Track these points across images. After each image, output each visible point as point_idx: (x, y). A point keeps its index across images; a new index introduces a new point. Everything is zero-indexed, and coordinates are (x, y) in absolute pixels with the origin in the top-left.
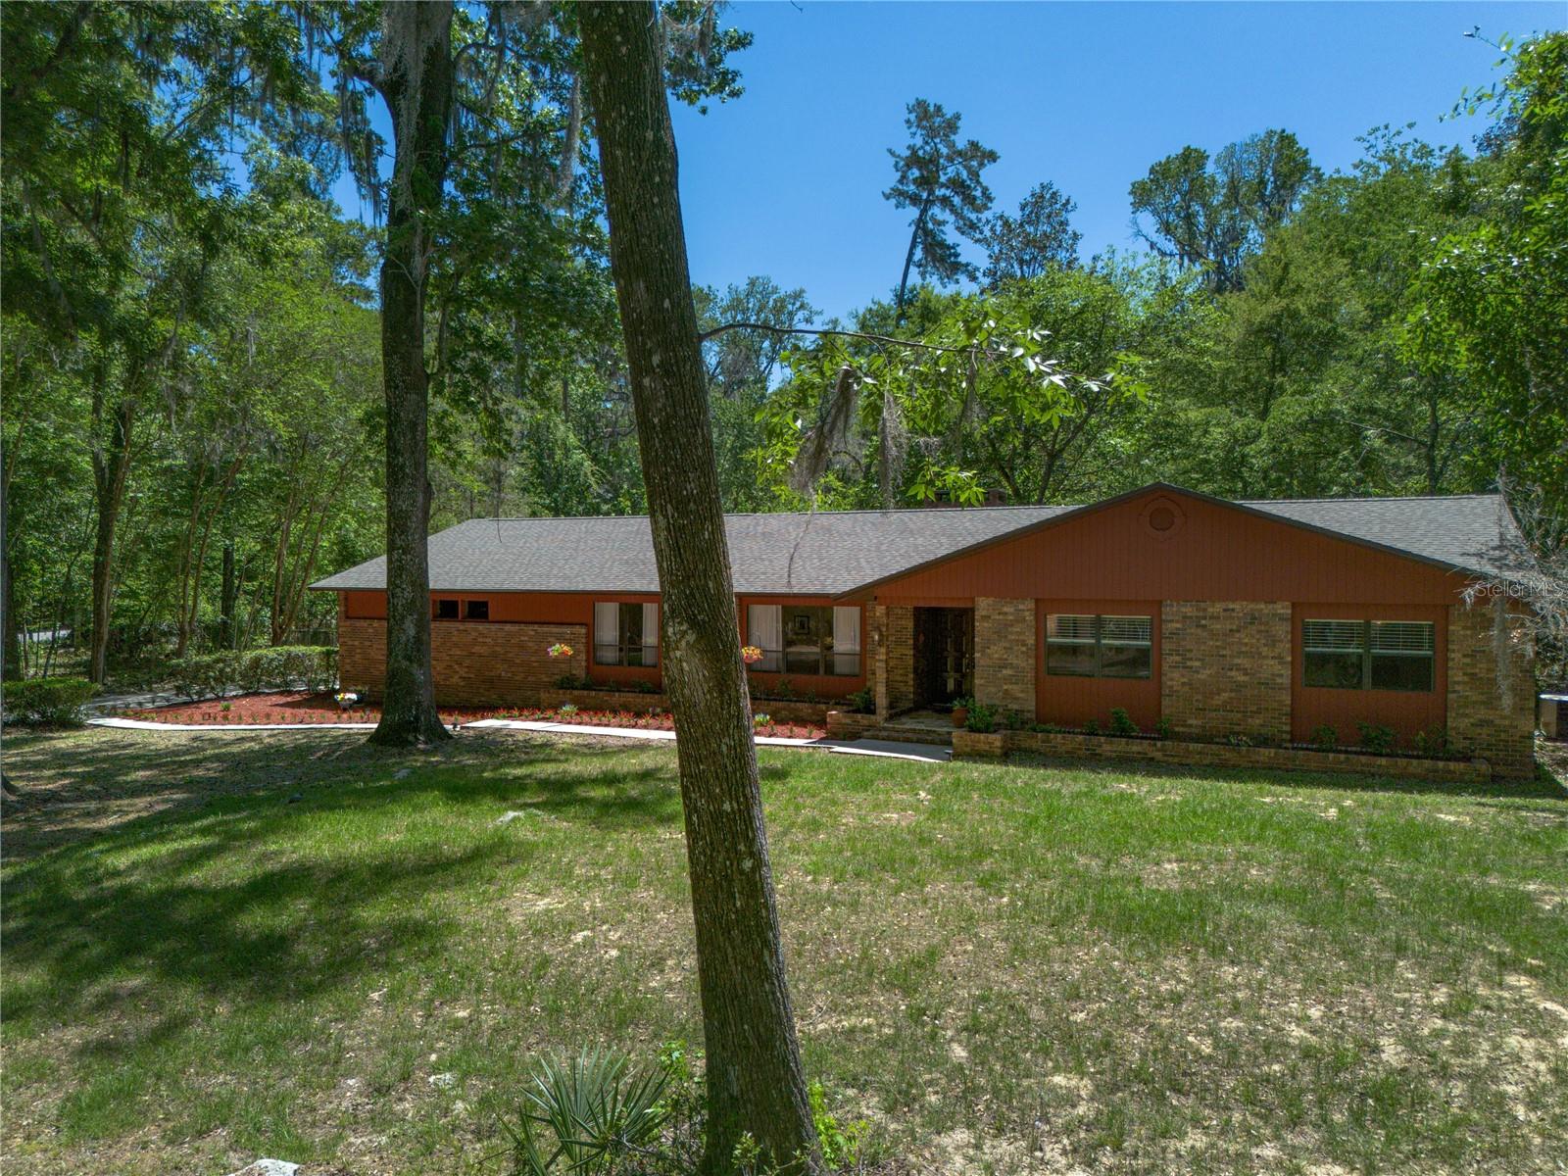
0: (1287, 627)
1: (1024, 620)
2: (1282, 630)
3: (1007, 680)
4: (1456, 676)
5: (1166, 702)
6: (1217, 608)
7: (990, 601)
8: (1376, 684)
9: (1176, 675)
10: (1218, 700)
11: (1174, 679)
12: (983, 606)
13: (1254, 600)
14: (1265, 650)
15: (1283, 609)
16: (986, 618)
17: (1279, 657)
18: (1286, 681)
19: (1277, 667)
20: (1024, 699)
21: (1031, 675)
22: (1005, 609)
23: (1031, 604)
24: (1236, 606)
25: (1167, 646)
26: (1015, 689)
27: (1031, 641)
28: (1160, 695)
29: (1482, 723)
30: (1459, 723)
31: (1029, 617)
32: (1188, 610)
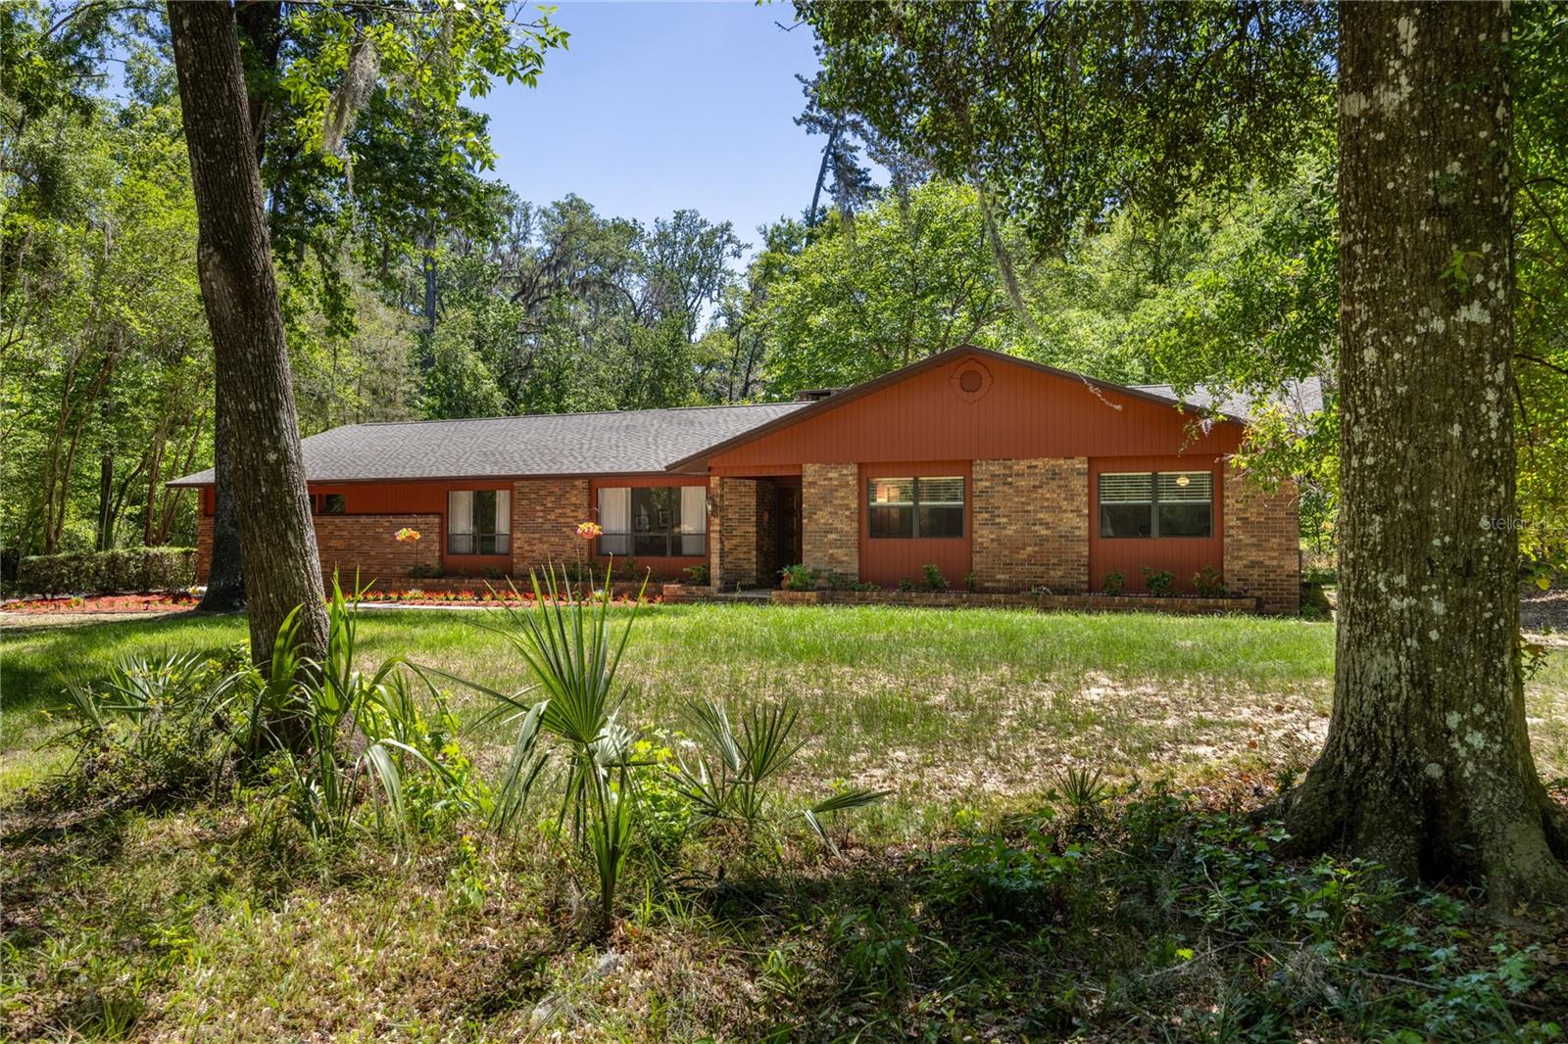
0: (1084, 481)
1: (847, 485)
2: (1079, 484)
3: (832, 544)
4: (1231, 521)
5: (976, 559)
6: (1021, 466)
7: (817, 467)
8: (1162, 534)
9: (985, 532)
10: (1023, 555)
11: (983, 535)
12: (810, 471)
13: (1055, 457)
14: (1064, 504)
15: (1080, 464)
16: (812, 484)
17: (1078, 511)
18: (1083, 532)
19: (1076, 522)
20: (848, 561)
21: (854, 538)
22: (830, 475)
23: (854, 469)
24: (1039, 463)
25: (977, 504)
26: (839, 553)
27: (854, 505)
28: (972, 552)
29: (1253, 564)
30: (1233, 565)
31: (852, 481)
32: (996, 468)
